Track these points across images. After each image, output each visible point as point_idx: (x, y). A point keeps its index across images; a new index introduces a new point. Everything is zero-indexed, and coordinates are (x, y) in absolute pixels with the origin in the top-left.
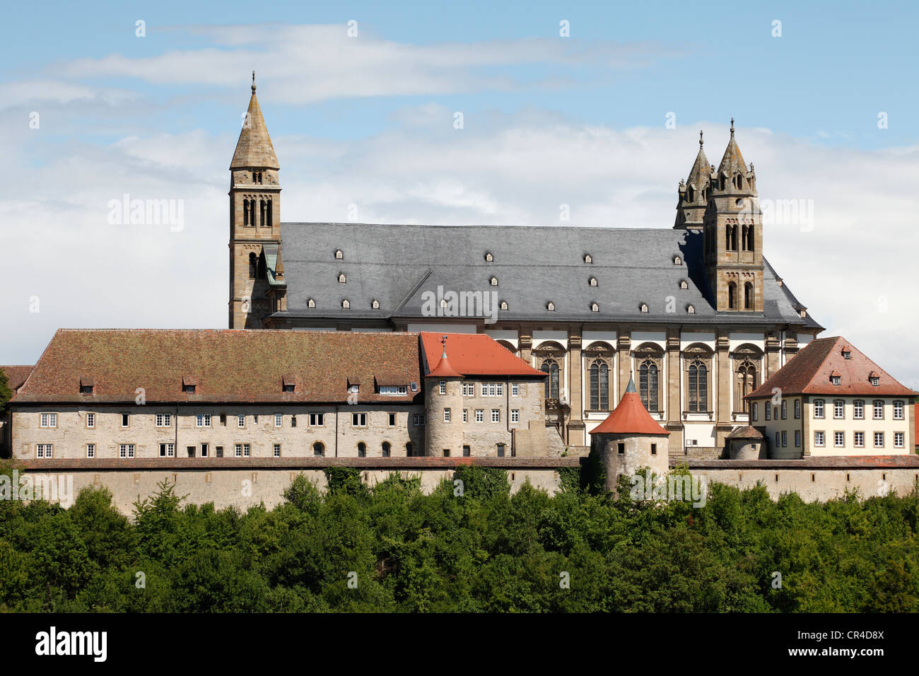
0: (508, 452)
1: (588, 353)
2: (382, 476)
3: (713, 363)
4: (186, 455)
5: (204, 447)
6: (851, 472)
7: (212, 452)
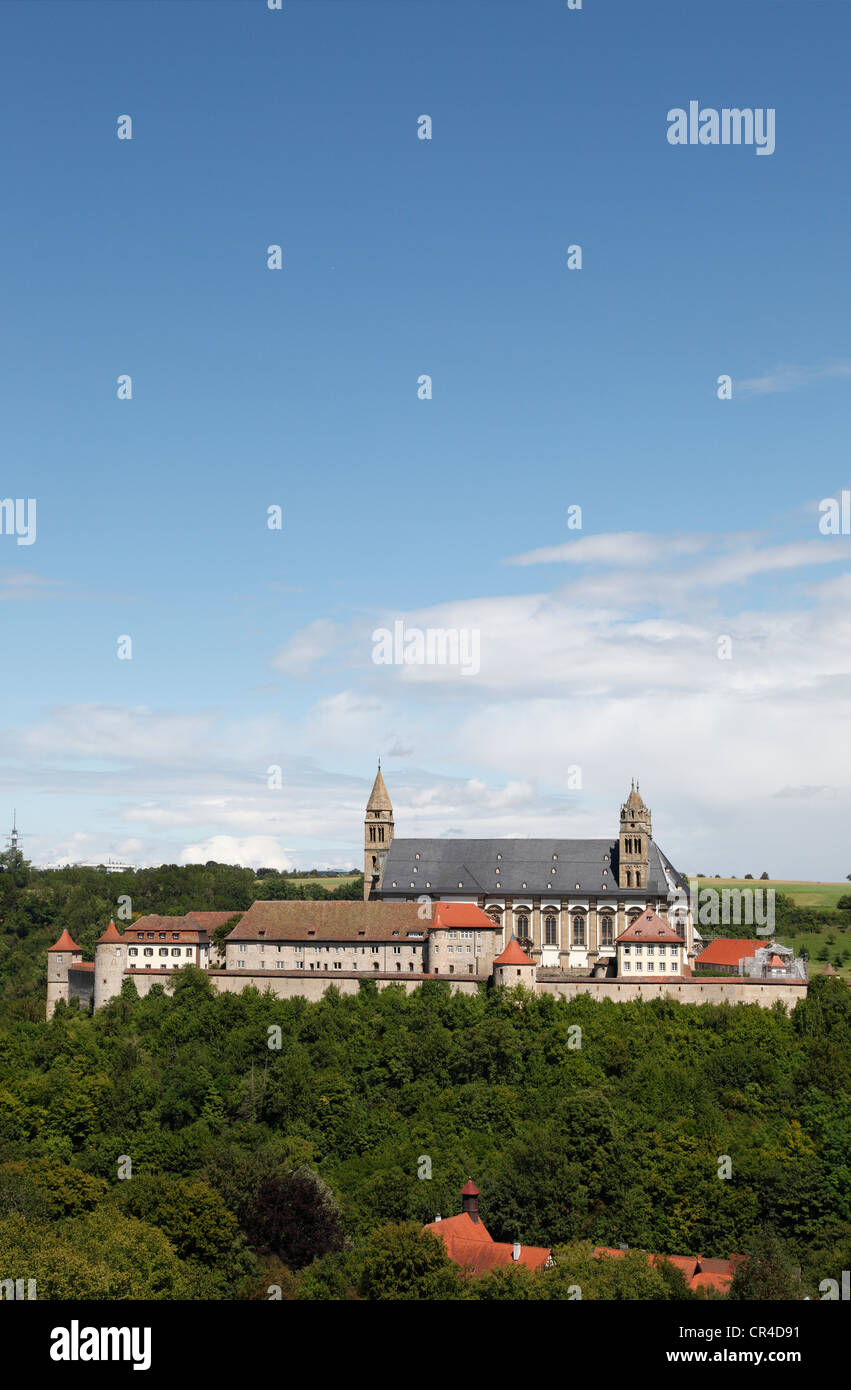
0: (474, 969)
1: (544, 912)
2: (386, 983)
3: (616, 918)
4: (310, 968)
5: (318, 964)
6: (641, 985)
7: (322, 968)
